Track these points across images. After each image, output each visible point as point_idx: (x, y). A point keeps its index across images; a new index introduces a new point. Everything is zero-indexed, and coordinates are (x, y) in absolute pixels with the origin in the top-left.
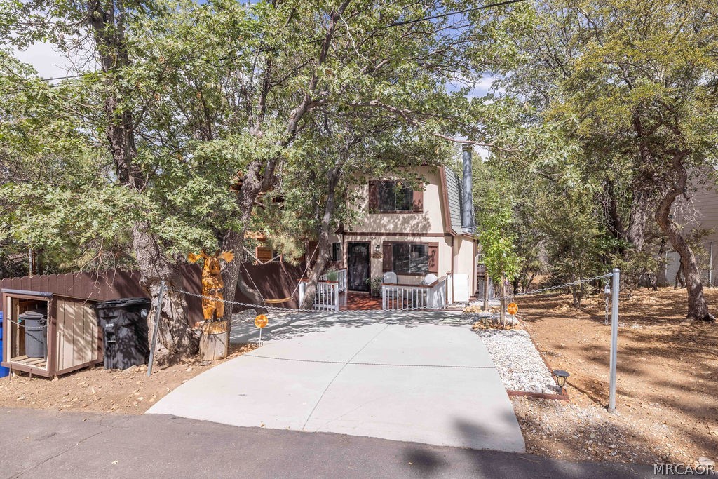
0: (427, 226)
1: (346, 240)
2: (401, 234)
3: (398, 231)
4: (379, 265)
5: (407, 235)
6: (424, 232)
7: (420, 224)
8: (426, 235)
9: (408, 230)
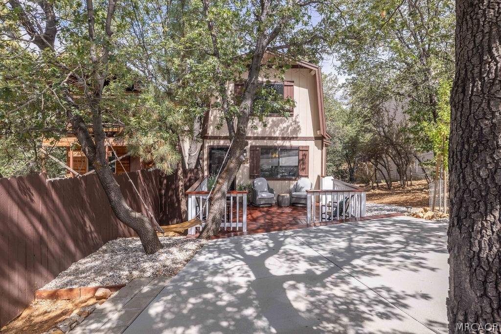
0: (297, 129)
1: (207, 145)
2: (271, 138)
3: (267, 134)
4: (245, 170)
5: (276, 138)
6: (294, 136)
7: (290, 128)
8: (296, 138)
9: (277, 134)
